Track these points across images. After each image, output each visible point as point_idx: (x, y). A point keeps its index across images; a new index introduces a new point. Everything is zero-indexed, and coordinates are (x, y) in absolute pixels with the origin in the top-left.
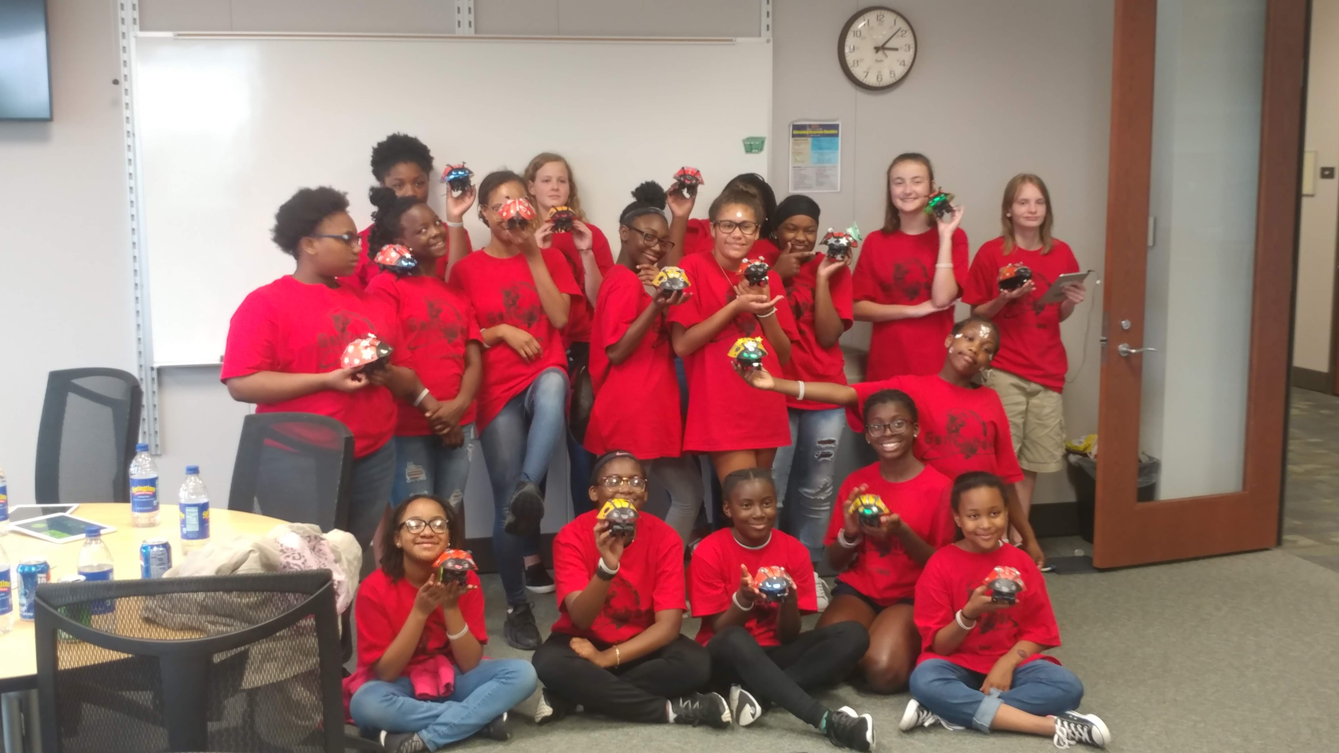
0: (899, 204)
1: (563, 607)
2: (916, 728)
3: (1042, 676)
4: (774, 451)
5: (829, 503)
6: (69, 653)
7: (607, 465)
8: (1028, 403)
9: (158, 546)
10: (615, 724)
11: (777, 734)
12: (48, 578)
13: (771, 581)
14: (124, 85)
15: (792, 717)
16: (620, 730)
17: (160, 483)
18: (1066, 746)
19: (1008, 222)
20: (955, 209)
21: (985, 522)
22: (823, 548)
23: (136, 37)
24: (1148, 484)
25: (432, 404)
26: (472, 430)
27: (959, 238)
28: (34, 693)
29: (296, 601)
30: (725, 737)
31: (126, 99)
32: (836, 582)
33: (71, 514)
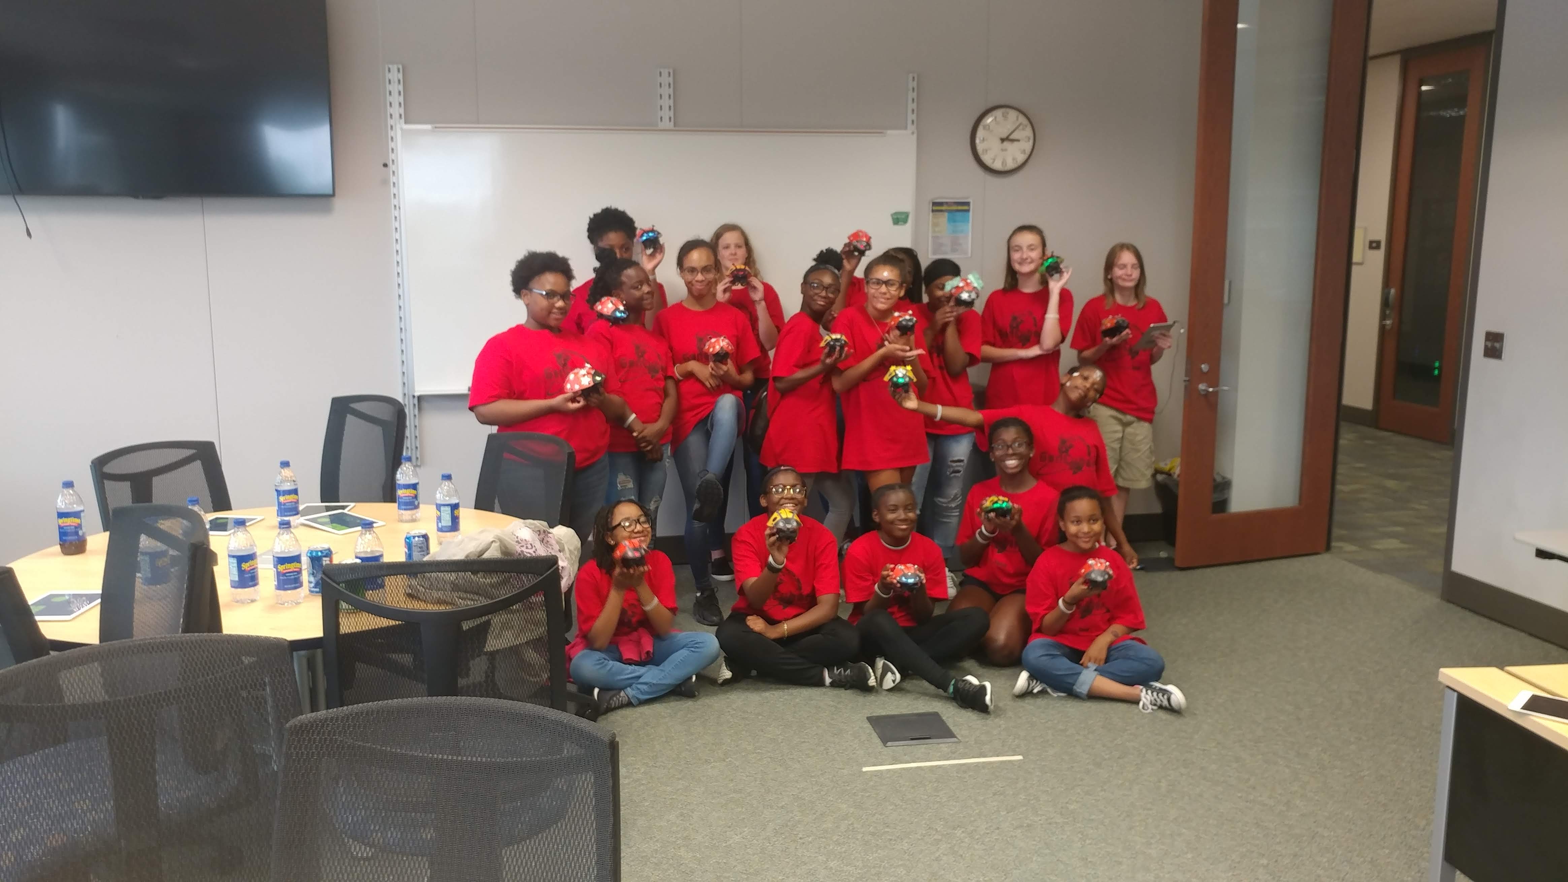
0: (1017, 267)
1: (741, 591)
2: (1027, 694)
3: (1131, 653)
4: (914, 468)
5: (958, 510)
6: (348, 619)
7: (774, 477)
8: (1124, 432)
9: (419, 537)
10: (782, 686)
11: (913, 696)
12: (331, 561)
13: (907, 577)
14: (392, 167)
15: (926, 684)
16: (786, 691)
17: (420, 487)
18: (1149, 711)
19: (1108, 282)
20: (1064, 270)
21: (1085, 527)
22: (953, 547)
23: (402, 129)
24: (1220, 500)
25: (638, 426)
26: (669, 448)
27: (1066, 297)
28: (319, 652)
29: (528, 581)
30: (872, 698)
31: (393, 179)
32: (963, 575)
33: (349, 511)
